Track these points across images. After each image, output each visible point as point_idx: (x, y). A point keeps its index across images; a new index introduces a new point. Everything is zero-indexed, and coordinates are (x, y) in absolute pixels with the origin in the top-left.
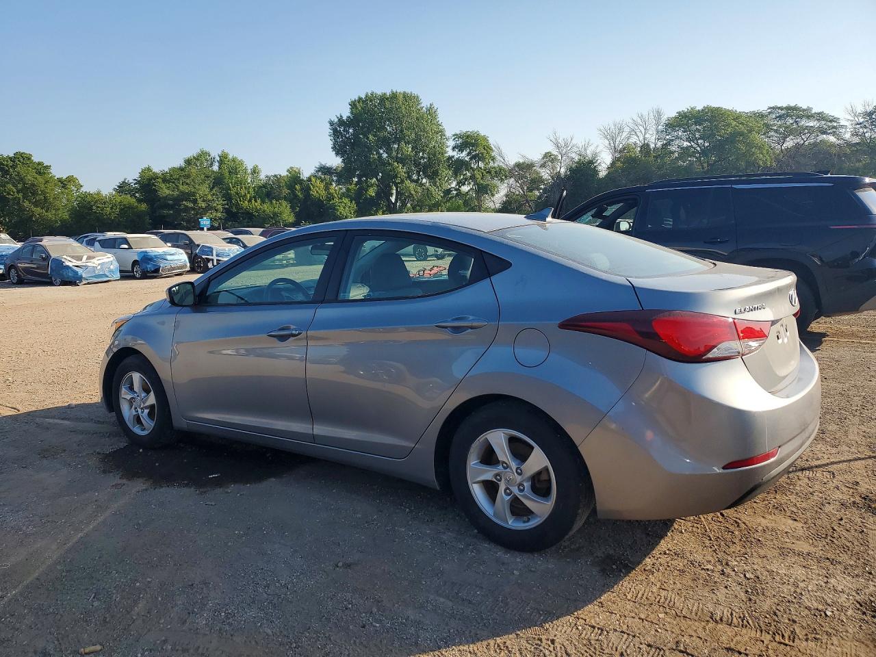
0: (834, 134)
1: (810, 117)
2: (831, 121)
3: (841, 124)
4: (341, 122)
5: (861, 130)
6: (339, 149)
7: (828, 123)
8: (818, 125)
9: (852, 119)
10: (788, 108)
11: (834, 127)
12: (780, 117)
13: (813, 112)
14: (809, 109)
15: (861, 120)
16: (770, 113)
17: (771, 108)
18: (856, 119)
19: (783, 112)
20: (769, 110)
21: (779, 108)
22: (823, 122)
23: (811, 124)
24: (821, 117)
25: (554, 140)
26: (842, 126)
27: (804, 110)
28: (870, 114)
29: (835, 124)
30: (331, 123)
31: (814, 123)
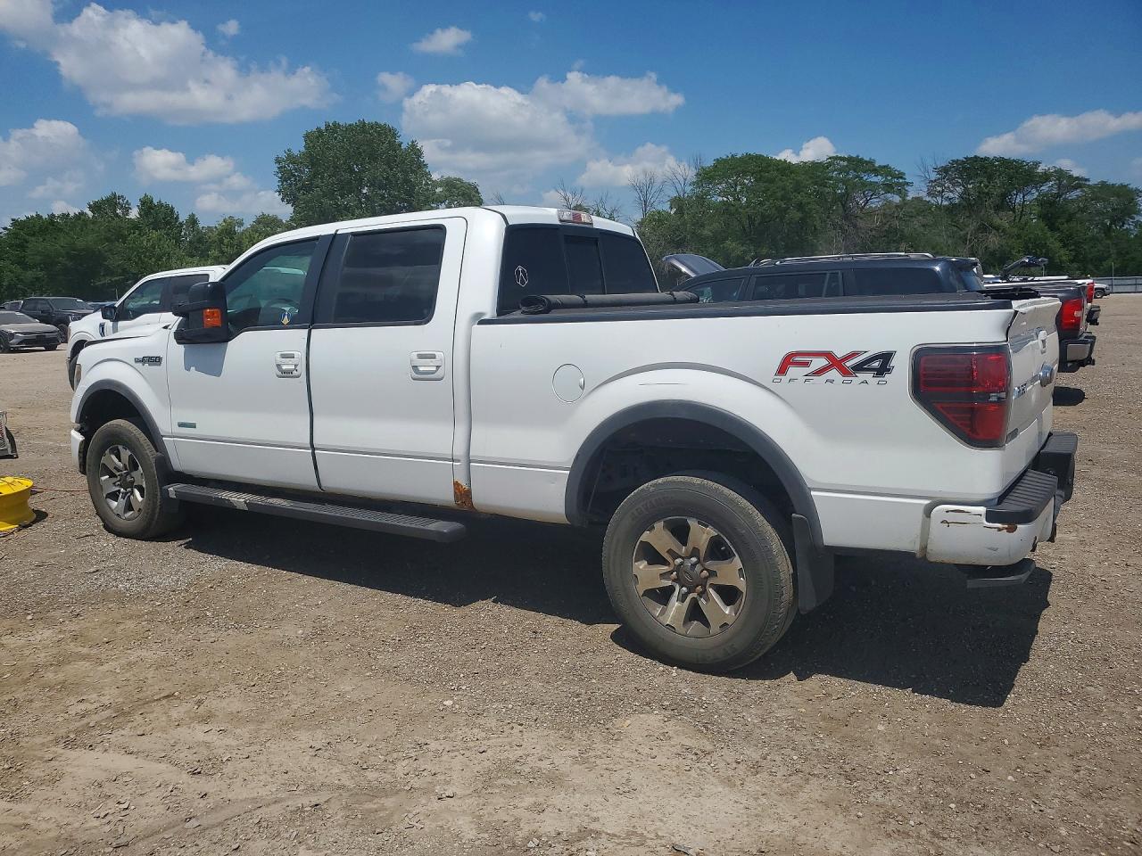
0: (899, 192)
1: (876, 171)
2: (897, 177)
3: (908, 180)
4: (291, 158)
6: (286, 194)
7: (895, 181)
8: (882, 180)
9: (922, 175)
10: (850, 159)
11: (901, 184)
12: (841, 171)
13: (877, 165)
14: (871, 162)
15: (935, 177)
16: (830, 164)
17: (830, 158)
19: (845, 163)
20: (830, 161)
21: (842, 159)
22: (888, 178)
23: (874, 179)
24: (885, 170)
26: (907, 184)
27: (867, 163)
28: (945, 170)
29: (901, 181)
30: (278, 161)
31: (879, 179)
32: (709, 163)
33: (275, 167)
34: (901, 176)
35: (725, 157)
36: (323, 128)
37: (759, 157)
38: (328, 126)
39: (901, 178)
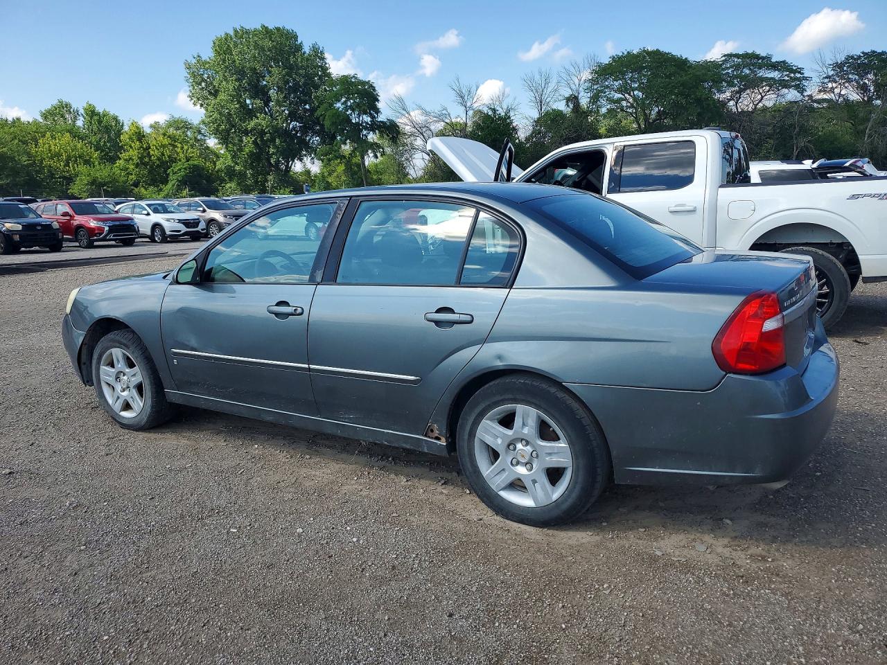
0: (797, 88)
1: (775, 66)
2: (795, 72)
3: (805, 75)
4: (201, 63)
5: (830, 85)
6: (196, 98)
7: (791, 75)
8: (779, 76)
9: (820, 70)
10: (746, 56)
11: (798, 79)
12: (737, 67)
13: (774, 60)
14: (768, 58)
15: (831, 73)
16: (726, 60)
17: (725, 56)
18: (825, 70)
19: (740, 60)
20: (724, 58)
21: (737, 56)
22: (785, 73)
24: (782, 66)
25: (456, 88)
26: (806, 79)
27: (763, 58)
28: (841, 65)
29: (798, 76)
30: (187, 66)
31: (775, 75)
32: (606, 60)
33: (185, 73)
34: (799, 71)
35: (621, 54)
36: (232, 33)
37: (657, 53)
38: (236, 31)
39: (799, 72)
